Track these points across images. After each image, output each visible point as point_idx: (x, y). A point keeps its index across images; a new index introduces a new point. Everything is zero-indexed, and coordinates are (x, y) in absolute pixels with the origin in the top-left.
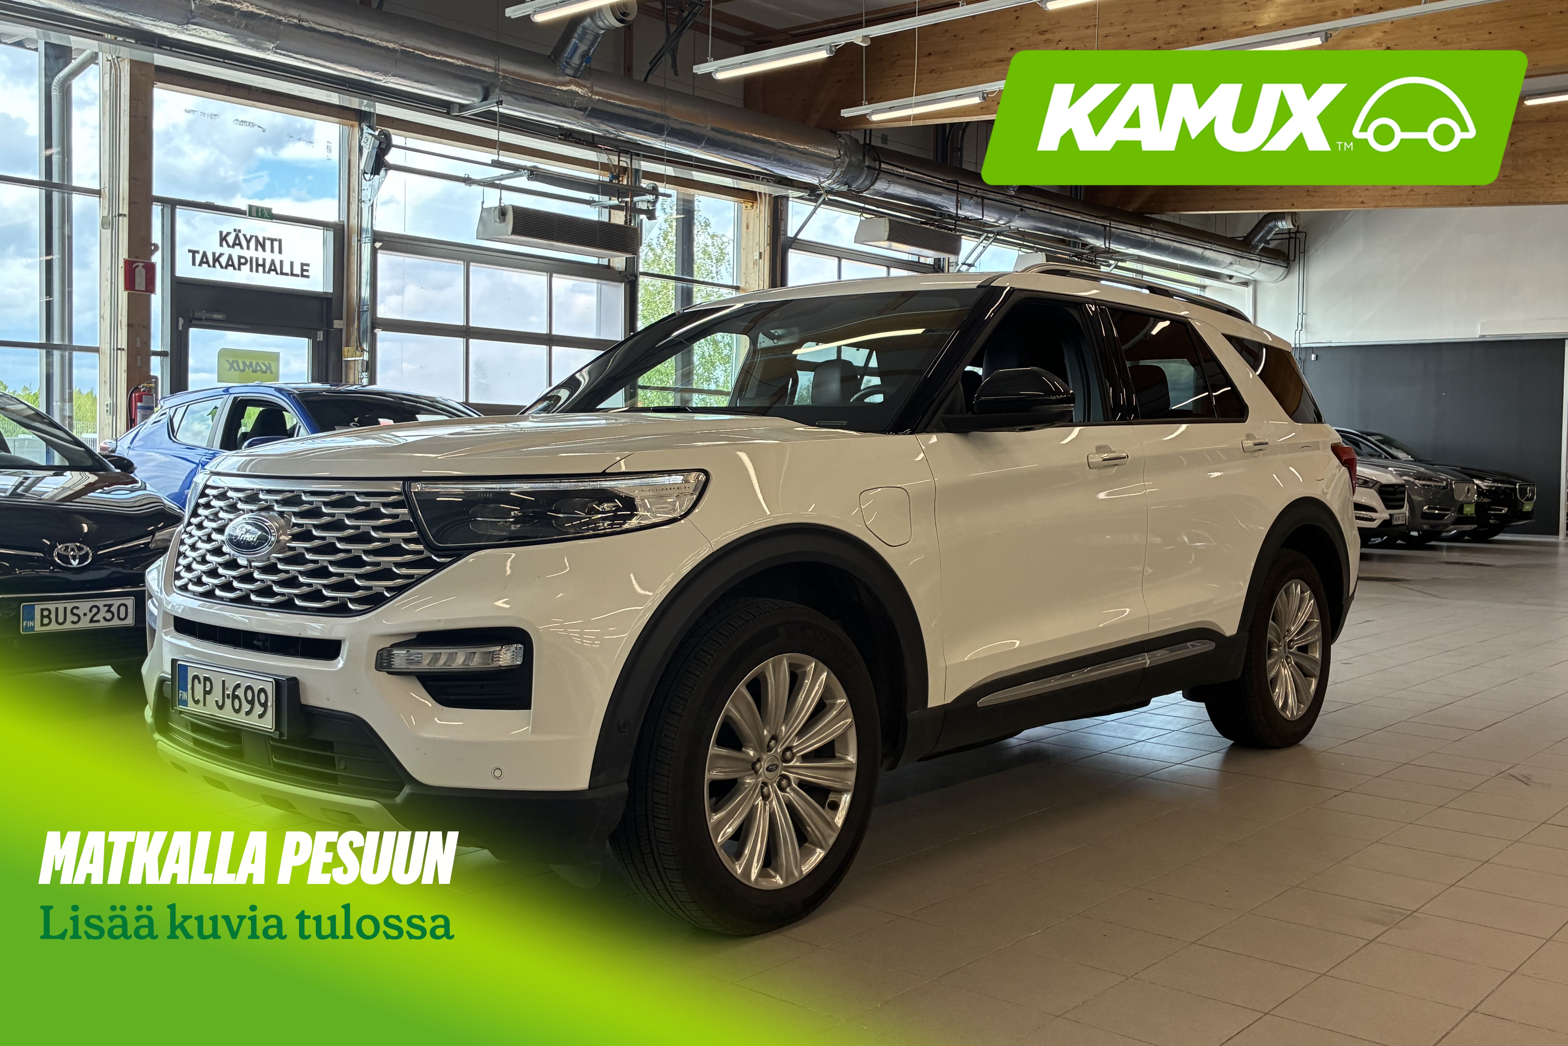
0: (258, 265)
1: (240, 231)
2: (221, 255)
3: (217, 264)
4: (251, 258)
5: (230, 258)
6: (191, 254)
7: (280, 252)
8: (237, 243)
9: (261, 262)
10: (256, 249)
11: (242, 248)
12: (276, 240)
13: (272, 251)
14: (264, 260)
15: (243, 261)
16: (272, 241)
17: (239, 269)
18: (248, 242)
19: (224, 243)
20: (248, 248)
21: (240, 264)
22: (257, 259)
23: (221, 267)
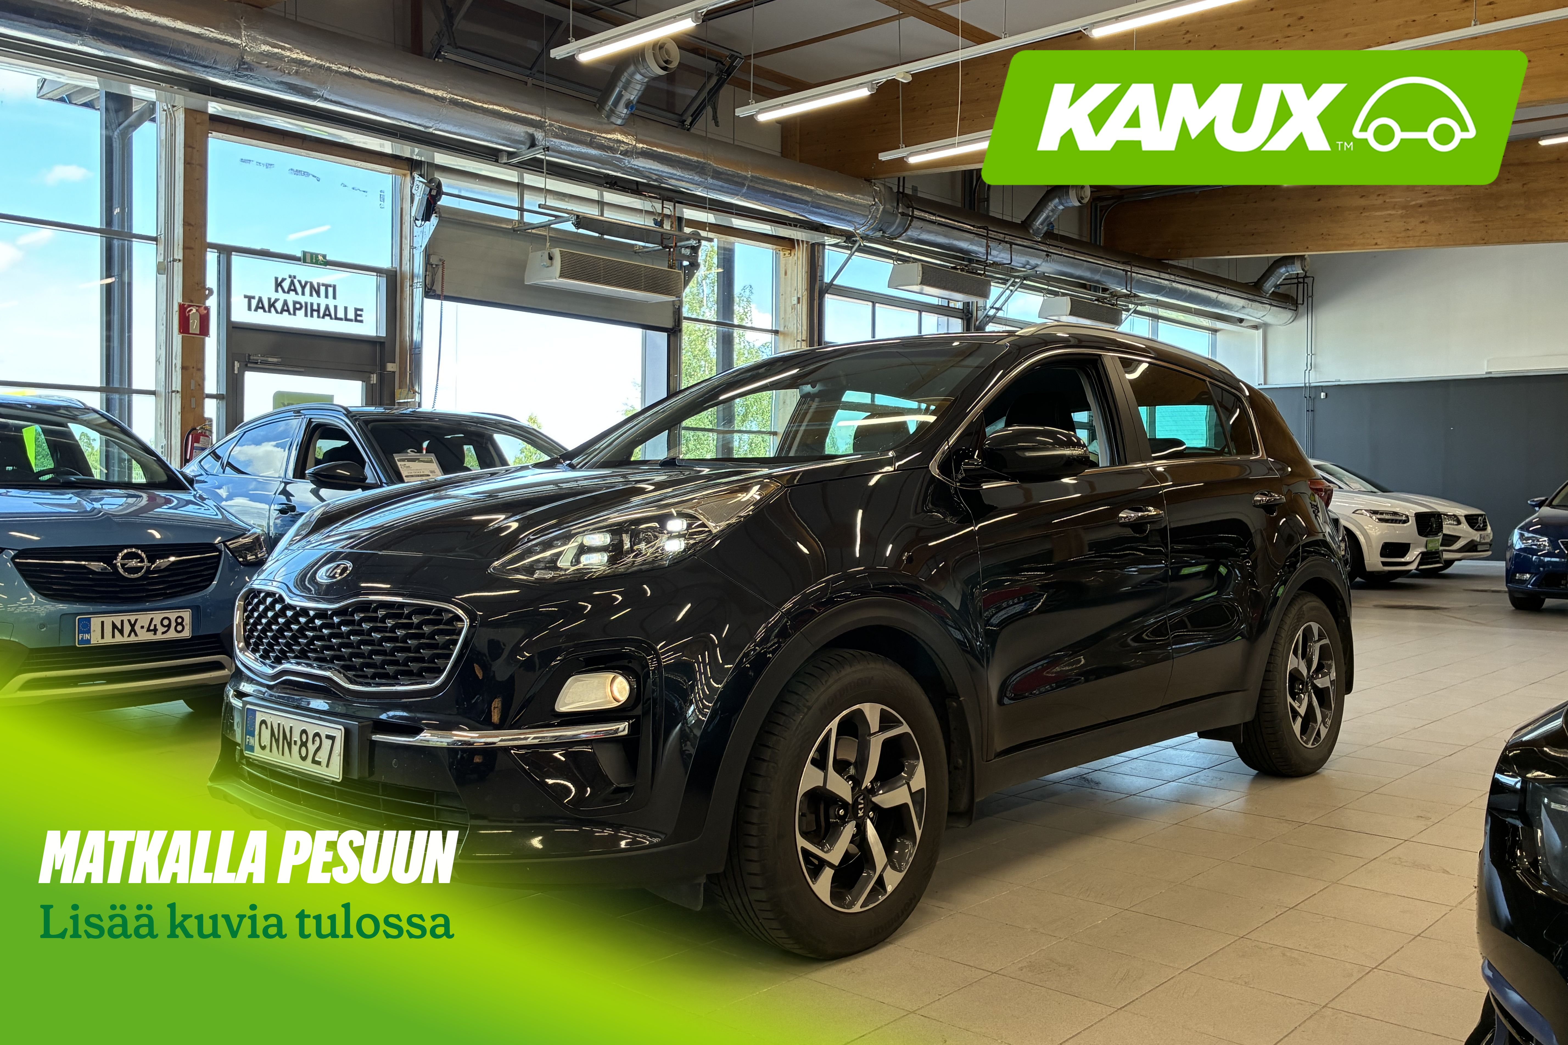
0: (312, 310)
1: (295, 277)
2: (276, 300)
3: (272, 309)
4: (306, 304)
5: (285, 303)
6: (247, 300)
7: (334, 298)
8: (292, 289)
9: (315, 307)
10: (311, 295)
11: (297, 293)
12: (330, 286)
13: (327, 297)
14: (319, 305)
15: (298, 306)
16: (327, 286)
17: (295, 314)
18: (303, 288)
19: (279, 288)
20: (303, 294)
21: (295, 309)
22: (312, 304)
23: (277, 312)
